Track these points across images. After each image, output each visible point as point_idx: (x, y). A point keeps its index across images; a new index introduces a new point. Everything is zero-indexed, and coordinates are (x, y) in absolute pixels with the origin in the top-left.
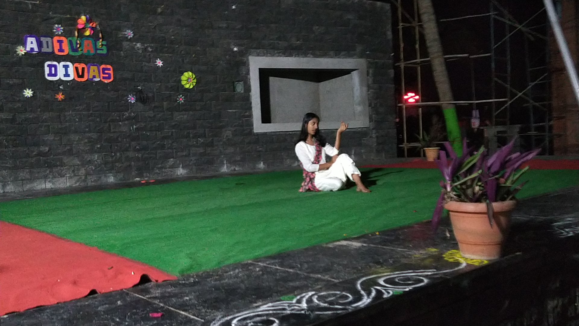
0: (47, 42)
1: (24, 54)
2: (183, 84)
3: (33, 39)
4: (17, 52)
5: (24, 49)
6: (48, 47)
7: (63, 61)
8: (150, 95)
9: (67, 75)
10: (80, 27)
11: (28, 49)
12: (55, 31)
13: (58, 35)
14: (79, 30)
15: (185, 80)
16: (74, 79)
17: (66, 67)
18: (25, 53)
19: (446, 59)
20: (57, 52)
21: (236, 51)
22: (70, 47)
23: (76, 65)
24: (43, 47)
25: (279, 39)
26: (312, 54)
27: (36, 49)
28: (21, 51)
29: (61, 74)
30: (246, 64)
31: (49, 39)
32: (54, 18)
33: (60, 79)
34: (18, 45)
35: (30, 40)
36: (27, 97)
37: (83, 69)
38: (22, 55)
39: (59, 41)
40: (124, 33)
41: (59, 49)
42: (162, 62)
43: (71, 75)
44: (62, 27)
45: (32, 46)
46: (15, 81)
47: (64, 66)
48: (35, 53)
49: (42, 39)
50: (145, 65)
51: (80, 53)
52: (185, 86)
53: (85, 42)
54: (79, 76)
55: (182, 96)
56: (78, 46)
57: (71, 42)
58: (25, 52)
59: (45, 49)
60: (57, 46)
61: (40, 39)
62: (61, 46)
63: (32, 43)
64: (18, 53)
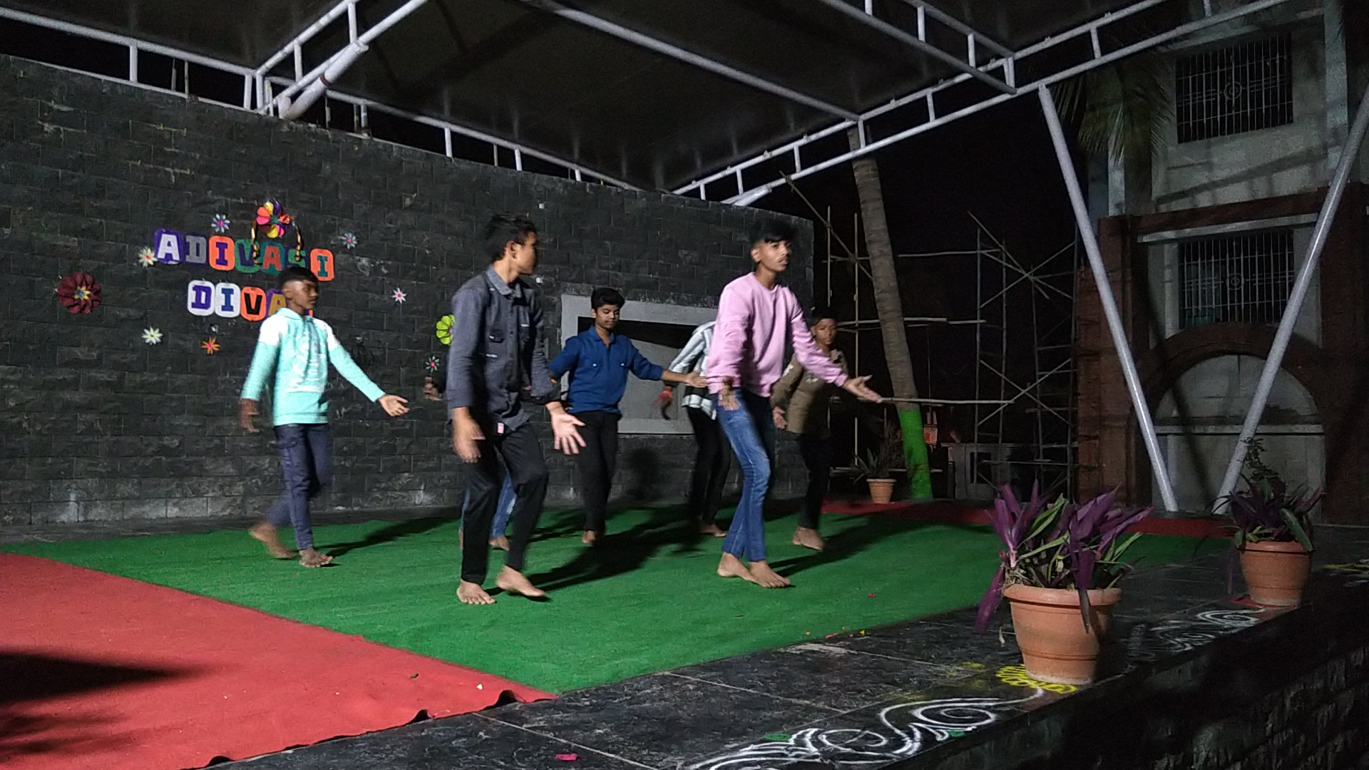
0: (198, 245)
1: (152, 263)
2: (439, 337)
3: (173, 239)
4: (139, 258)
5: (153, 254)
6: (198, 254)
7: (223, 281)
8: (377, 353)
9: (228, 307)
10: (261, 221)
11: (161, 255)
12: (213, 225)
13: (219, 234)
14: (258, 228)
15: (444, 330)
16: (240, 315)
17: (228, 293)
18: (154, 262)
19: (906, 323)
20: (213, 264)
21: (539, 284)
22: (238, 257)
23: (247, 290)
24: (188, 254)
25: (618, 267)
26: (673, 298)
27: (176, 257)
28: (148, 257)
29: (216, 306)
30: (556, 308)
31: (202, 240)
32: (216, 201)
33: (214, 313)
34: (143, 247)
35: (166, 238)
36: (148, 344)
37: (259, 298)
38: (149, 265)
39: (218, 244)
40: (340, 237)
41: (217, 260)
42: (405, 295)
43: (234, 309)
44: (227, 219)
45: (169, 250)
46: (132, 312)
47: (224, 291)
48: (174, 263)
49: (190, 239)
50: (373, 299)
51: (255, 269)
52: (442, 341)
53: (268, 250)
54: (250, 311)
55: (436, 358)
56: (255, 255)
57: (241, 247)
58: (155, 260)
59: (192, 258)
60: (215, 254)
61: (185, 239)
62: (222, 254)
63: (169, 244)
64: (141, 261)
